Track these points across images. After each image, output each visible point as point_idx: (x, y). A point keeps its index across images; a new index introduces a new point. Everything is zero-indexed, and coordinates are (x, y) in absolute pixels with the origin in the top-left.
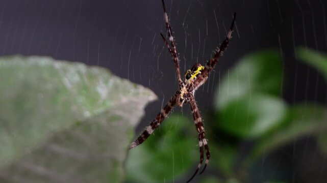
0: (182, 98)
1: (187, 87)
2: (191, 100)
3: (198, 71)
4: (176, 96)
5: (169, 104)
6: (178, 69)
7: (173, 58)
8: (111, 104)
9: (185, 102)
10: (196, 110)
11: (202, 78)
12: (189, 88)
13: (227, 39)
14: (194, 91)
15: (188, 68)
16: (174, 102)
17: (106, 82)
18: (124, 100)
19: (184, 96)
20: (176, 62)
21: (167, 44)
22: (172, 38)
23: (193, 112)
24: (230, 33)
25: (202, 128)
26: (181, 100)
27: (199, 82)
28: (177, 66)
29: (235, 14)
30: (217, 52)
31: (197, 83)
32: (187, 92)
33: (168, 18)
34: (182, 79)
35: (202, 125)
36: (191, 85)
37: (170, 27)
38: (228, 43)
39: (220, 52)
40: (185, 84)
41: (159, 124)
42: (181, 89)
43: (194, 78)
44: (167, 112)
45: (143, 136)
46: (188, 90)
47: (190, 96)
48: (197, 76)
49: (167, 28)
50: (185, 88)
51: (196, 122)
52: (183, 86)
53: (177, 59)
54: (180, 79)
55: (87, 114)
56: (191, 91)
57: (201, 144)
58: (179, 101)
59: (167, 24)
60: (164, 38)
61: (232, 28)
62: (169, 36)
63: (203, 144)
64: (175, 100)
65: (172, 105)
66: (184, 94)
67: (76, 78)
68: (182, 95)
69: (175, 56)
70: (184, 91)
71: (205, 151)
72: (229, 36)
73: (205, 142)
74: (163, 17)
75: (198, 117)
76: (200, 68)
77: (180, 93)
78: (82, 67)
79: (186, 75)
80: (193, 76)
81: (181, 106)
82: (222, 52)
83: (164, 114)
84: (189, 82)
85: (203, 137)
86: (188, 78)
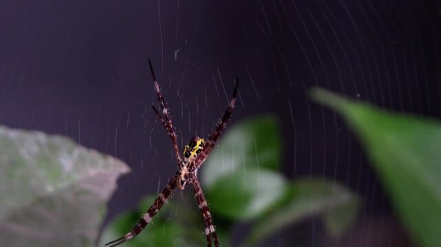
0: (183, 179)
1: (187, 167)
2: (194, 181)
3: (198, 147)
4: (176, 177)
5: (169, 187)
6: (176, 147)
7: (169, 133)
8: (77, 177)
9: (187, 184)
10: (200, 192)
11: (205, 155)
12: (191, 167)
13: (230, 108)
14: (196, 171)
15: (185, 144)
16: (173, 185)
17: (70, 152)
18: (92, 172)
19: (186, 177)
20: (172, 138)
21: (160, 117)
22: (165, 111)
23: (196, 195)
24: (233, 101)
25: (208, 213)
26: (182, 182)
27: (202, 160)
28: (174, 143)
29: (237, 80)
30: (219, 125)
31: (199, 161)
32: (188, 172)
33: (159, 87)
34: (181, 158)
35: (208, 210)
36: (192, 164)
37: (162, 98)
38: (230, 113)
39: (222, 123)
40: (185, 163)
41: (157, 210)
42: (180, 169)
43: (195, 156)
44: (166, 197)
45: (139, 225)
46: (189, 170)
47: (192, 177)
48: (197, 152)
49: (159, 99)
50: (185, 168)
51: (200, 207)
52: (183, 166)
53: (174, 134)
54: (179, 158)
55: (50, 189)
56: (193, 171)
57: (207, 231)
58: (180, 183)
59: (158, 94)
60: (156, 111)
61: (234, 96)
62: (162, 108)
63: (210, 231)
64: (175, 182)
65: (172, 188)
66: (185, 174)
67: (35, 149)
68: (182, 176)
69: (171, 132)
70: (184, 171)
71: (213, 240)
72: (232, 105)
73: (212, 229)
74: (153, 86)
75: (202, 201)
76: (199, 143)
77: (181, 174)
78: (41, 137)
79: (184, 153)
80: (193, 153)
81: (183, 188)
82: (224, 124)
83: (163, 199)
84: (189, 160)
85: (209, 224)
86: (188, 155)
